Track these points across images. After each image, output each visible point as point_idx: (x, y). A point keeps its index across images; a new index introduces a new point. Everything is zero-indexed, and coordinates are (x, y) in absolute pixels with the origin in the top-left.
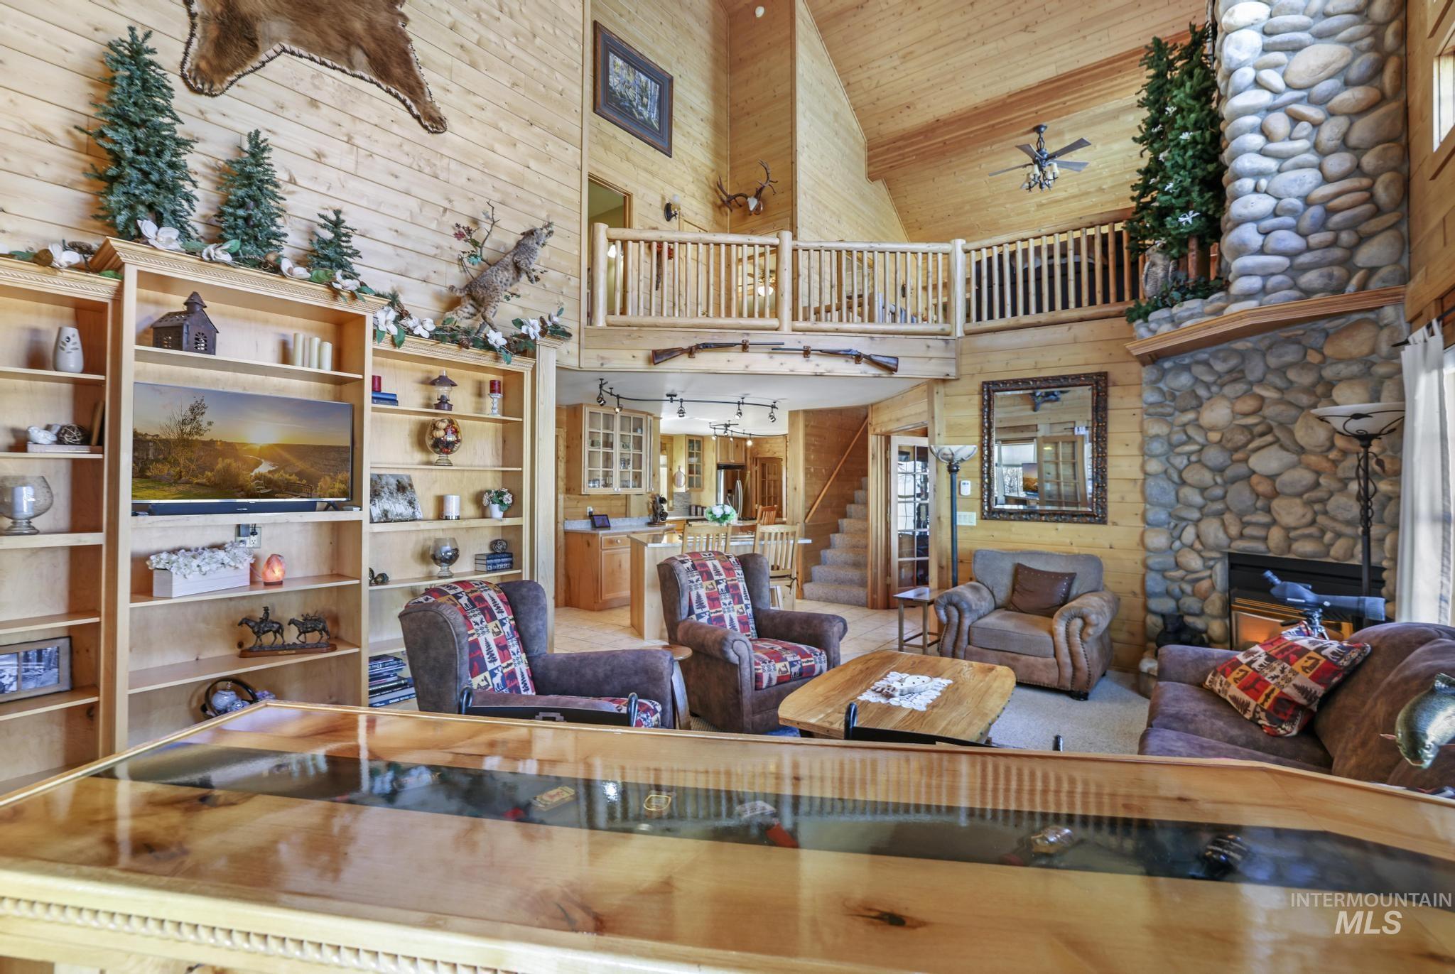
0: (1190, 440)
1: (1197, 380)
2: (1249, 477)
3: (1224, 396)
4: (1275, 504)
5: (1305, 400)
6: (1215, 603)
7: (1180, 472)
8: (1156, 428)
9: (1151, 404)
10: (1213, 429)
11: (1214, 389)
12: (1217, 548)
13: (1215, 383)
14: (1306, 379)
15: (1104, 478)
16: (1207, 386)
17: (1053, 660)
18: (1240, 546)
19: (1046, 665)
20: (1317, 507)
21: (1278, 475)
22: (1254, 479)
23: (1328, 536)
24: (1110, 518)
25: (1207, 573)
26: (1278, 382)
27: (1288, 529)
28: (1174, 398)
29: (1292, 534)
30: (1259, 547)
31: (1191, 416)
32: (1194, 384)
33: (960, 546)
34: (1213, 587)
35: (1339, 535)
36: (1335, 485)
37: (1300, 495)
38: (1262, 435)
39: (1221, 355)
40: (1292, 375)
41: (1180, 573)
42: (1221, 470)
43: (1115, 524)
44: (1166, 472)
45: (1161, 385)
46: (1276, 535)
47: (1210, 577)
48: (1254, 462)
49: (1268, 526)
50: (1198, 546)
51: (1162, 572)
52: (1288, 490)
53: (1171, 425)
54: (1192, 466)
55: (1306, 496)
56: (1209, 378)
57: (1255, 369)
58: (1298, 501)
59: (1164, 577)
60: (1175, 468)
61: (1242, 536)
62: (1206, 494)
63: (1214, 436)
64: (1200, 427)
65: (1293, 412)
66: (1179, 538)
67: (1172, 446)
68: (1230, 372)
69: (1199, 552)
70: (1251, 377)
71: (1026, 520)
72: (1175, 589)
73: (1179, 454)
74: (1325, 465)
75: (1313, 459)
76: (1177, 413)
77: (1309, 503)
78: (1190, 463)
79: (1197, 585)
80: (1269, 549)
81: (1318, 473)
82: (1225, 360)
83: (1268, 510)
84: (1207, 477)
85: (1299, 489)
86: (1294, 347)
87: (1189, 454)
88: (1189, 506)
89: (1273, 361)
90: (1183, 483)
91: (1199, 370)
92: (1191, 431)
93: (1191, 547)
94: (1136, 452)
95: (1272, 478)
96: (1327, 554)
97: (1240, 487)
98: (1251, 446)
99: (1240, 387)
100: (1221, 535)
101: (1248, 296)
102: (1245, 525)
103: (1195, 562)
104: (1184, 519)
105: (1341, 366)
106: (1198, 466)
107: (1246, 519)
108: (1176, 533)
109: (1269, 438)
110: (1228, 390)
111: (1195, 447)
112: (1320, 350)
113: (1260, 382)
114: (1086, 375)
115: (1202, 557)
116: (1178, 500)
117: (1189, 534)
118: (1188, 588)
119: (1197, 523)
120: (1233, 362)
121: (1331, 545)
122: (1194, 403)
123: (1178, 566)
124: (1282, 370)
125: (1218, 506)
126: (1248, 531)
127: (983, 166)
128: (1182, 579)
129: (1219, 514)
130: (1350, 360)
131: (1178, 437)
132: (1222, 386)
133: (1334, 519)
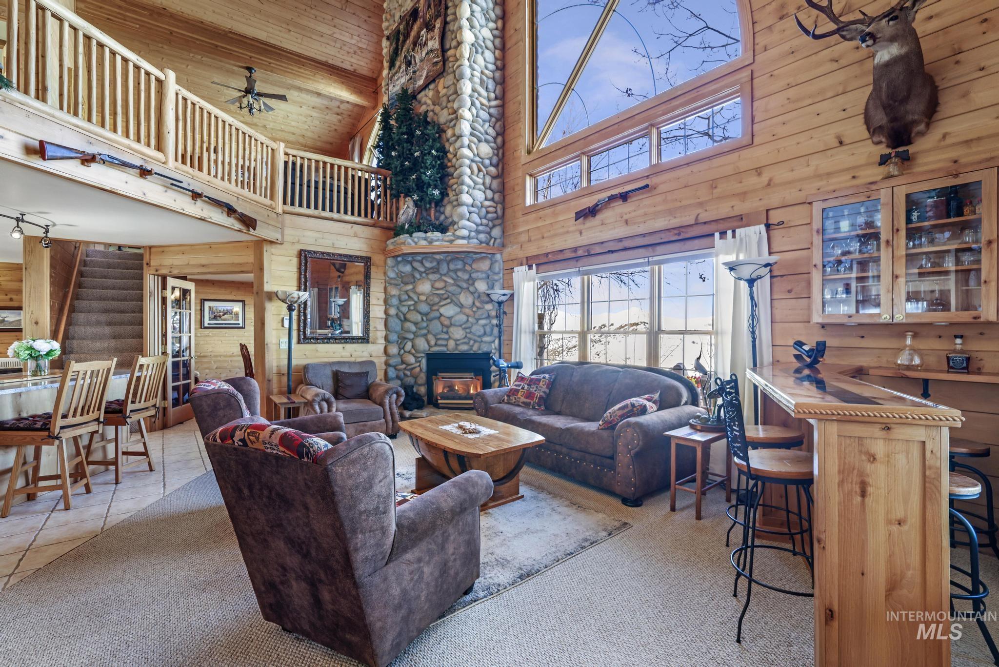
0: (410, 298)
1: (414, 268)
2: (439, 318)
3: (428, 279)
4: (451, 329)
5: (465, 285)
6: (423, 378)
7: (404, 315)
8: (394, 291)
9: (392, 278)
10: (422, 294)
11: (424, 275)
12: (423, 352)
13: (425, 272)
14: (466, 277)
15: (368, 317)
16: (421, 273)
17: (383, 420)
18: (436, 349)
19: (380, 424)
20: (468, 331)
21: (452, 317)
22: (442, 318)
23: (472, 342)
24: (371, 339)
25: (418, 364)
26: (454, 276)
27: (456, 340)
28: (402, 277)
29: (458, 343)
30: (444, 349)
31: (410, 287)
32: (412, 271)
33: (294, 362)
34: (421, 370)
35: (475, 341)
36: (475, 321)
37: (461, 326)
38: (446, 299)
39: (429, 259)
40: (460, 274)
41: (404, 366)
42: (426, 314)
43: (373, 343)
44: (397, 314)
45: (395, 269)
46: (451, 344)
47: (420, 366)
48: (442, 310)
49: (447, 340)
50: (413, 351)
51: (395, 367)
52: (457, 324)
53: (400, 290)
54: (411, 312)
55: (464, 326)
56: (422, 269)
57: (444, 268)
58: (460, 328)
59: (396, 369)
60: (402, 312)
61: (436, 345)
62: (418, 326)
63: (423, 298)
64: (415, 293)
65: (459, 290)
66: (403, 348)
67: (401, 301)
68: (431, 268)
69: (413, 355)
70: (442, 272)
71: (327, 343)
72: (401, 374)
73: (404, 306)
74: (471, 313)
75: (467, 311)
76: (402, 285)
77: (465, 329)
78: (409, 310)
79: (414, 371)
80: (448, 350)
81: (468, 316)
82: (431, 262)
83: (447, 333)
84: (419, 317)
85: (462, 323)
86: (461, 262)
87: (409, 306)
88: (409, 331)
89: (452, 267)
90: (406, 320)
91: (417, 265)
92: (411, 294)
93: (409, 352)
94: (382, 303)
95: (450, 318)
96: (471, 349)
97: (436, 322)
98: (442, 304)
99: (437, 276)
100: (426, 345)
101: (463, 238)
102: (437, 339)
103: (412, 359)
104: (406, 338)
105: (479, 274)
106: (414, 312)
107: (439, 337)
108: (402, 346)
109: (449, 301)
110: (431, 276)
111: (412, 303)
112: (471, 266)
113: (445, 275)
114: (361, 257)
115: (415, 356)
116: (402, 329)
117: (408, 346)
118: (408, 373)
119: (412, 340)
120: (435, 264)
121: (472, 346)
122: (412, 280)
123: (403, 362)
124: (456, 271)
125: (425, 331)
126: (440, 342)
127: (189, 67)
128: (405, 369)
129: (425, 336)
130: (482, 272)
131: (405, 297)
132: (427, 274)
133: (474, 334)
